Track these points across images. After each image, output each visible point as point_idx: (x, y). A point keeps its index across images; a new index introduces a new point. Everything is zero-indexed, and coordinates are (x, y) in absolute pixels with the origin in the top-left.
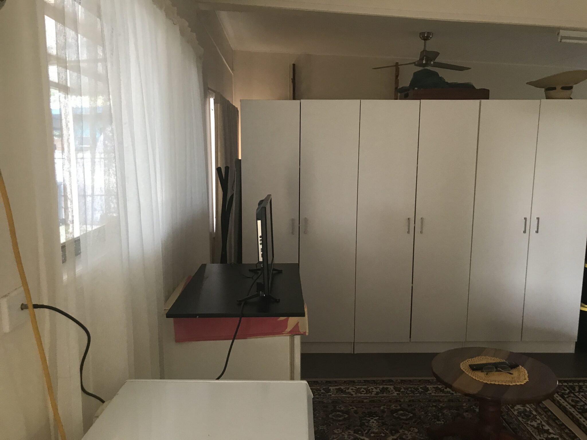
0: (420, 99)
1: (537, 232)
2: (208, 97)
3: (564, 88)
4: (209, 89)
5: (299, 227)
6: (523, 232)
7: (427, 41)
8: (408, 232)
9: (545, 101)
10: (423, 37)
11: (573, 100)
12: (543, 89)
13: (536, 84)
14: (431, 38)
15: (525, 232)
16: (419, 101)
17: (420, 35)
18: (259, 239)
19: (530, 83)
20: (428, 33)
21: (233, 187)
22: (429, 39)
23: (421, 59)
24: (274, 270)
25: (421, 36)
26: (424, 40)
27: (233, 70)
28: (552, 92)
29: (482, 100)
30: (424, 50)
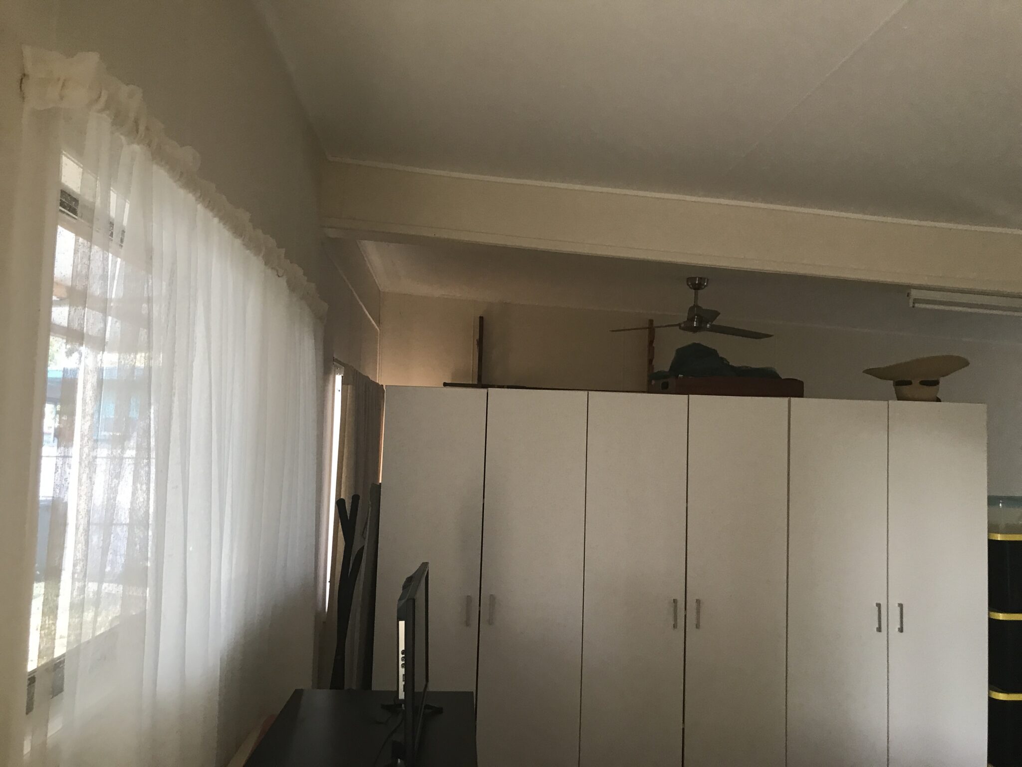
0: (688, 394)
1: (901, 630)
2: (333, 372)
3: (924, 383)
4: (334, 360)
5: (480, 612)
6: (875, 630)
7: (699, 291)
8: (675, 626)
9: (896, 404)
10: (692, 284)
11: (942, 403)
12: (891, 382)
13: (878, 373)
14: (706, 286)
15: (879, 629)
16: (686, 396)
17: (687, 281)
18: (401, 656)
19: (869, 372)
20: (700, 279)
21: (363, 532)
22: (703, 289)
23: (691, 320)
24: (427, 707)
25: (690, 283)
26: (695, 289)
27: (379, 322)
28: (905, 389)
29: (792, 398)
30: (694, 305)
